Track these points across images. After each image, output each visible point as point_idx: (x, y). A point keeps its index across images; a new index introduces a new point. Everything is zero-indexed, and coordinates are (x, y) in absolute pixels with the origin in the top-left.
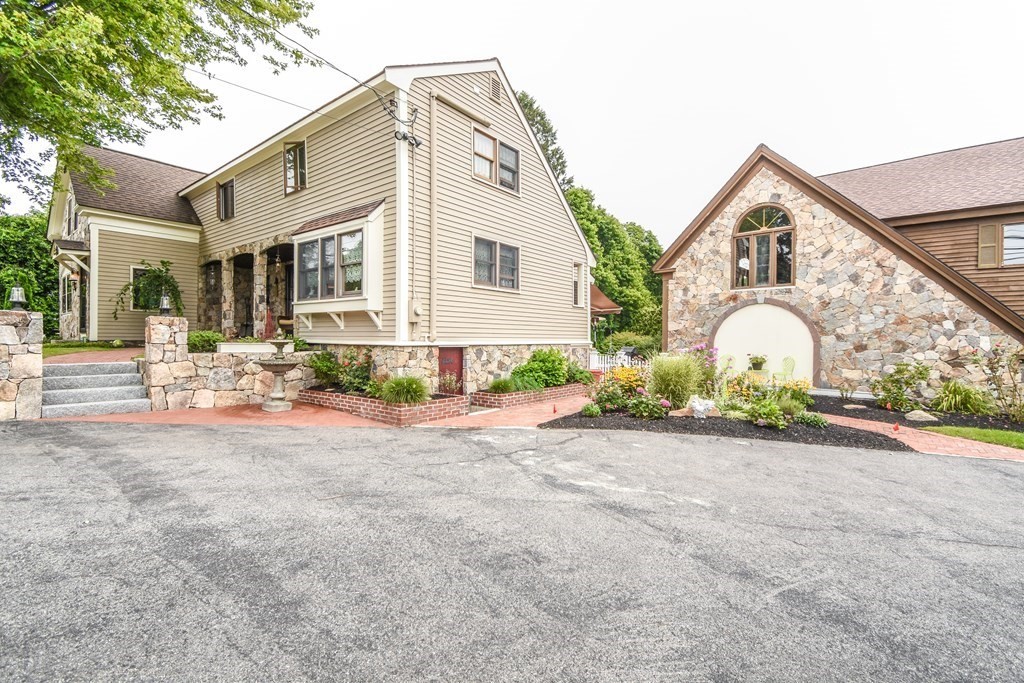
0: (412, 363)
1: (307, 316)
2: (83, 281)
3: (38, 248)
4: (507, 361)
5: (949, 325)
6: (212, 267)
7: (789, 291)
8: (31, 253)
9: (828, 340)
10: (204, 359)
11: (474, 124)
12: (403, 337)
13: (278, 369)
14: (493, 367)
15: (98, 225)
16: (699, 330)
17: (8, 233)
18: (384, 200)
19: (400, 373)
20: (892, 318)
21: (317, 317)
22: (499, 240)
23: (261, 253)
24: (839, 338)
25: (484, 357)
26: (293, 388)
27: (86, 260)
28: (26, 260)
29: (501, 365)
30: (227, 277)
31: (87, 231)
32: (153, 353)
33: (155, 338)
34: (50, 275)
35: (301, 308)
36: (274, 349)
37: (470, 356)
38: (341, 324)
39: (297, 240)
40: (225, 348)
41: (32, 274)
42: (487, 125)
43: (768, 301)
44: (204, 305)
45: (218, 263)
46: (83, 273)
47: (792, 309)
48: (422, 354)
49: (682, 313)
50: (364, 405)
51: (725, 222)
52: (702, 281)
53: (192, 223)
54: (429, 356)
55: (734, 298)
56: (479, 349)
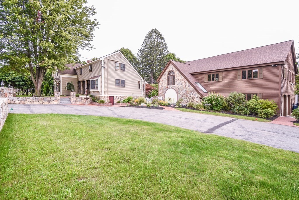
0: (104, 98)
1: (92, 91)
2: (59, 85)
3: (48, 77)
4: (122, 98)
5: (192, 92)
6: (79, 82)
7: (174, 86)
8: (47, 78)
9: (179, 95)
10: (77, 97)
11: (115, 62)
12: (103, 95)
13: (87, 99)
14: (119, 99)
15: (62, 76)
16: (163, 93)
18: (101, 75)
19: (102, 99)
20: (186, 91)
21: (94, 92)
22: (120, 79)
23: (86, 81)
24: (180, 94)
25: (117, 98)
26: (89, 102)
27: (60, 82)
29: (121, 99)
30: (81, 84)
31: (60, 77)
32: (71, 97)
33: (72, 95)
34: (50, 82)
35: (91, 90)
36: (86, 96)
37: (115, 98)
38: (96, 93)
39: (91, 80)
40: (80, 96)
41: (47, 82)
42: (118, 61)
43: (172, 88)
44: (78, 89)
45: (80, 82)
46: (59, 84)
47: (174, 89)
48: (106, 97)
49: (161, 90)
50: (97, 104)
51: (166, 73)
52: (163, 84)
53: (76, 75)
54: (107, 97)
55: (167, 87)
56: (116, 97)
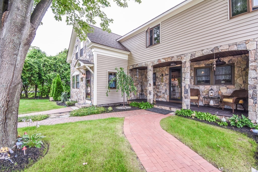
15: (98, 53)
17: (51, 61)
27: (91, 68)
28: (56, 70)
31: (91, 55)
53: (127, 51)
